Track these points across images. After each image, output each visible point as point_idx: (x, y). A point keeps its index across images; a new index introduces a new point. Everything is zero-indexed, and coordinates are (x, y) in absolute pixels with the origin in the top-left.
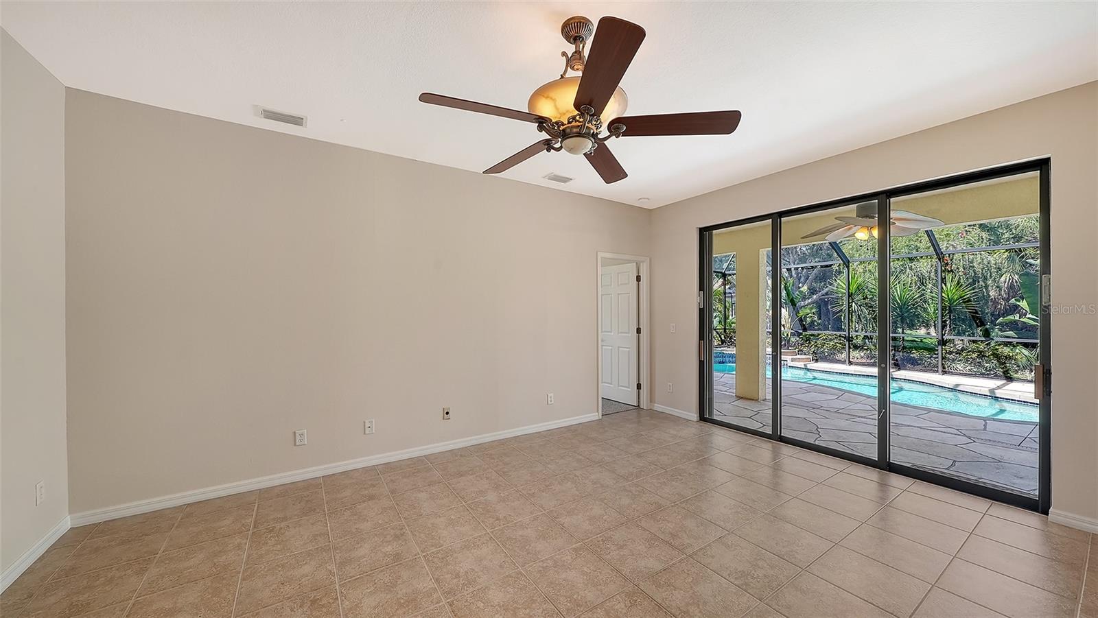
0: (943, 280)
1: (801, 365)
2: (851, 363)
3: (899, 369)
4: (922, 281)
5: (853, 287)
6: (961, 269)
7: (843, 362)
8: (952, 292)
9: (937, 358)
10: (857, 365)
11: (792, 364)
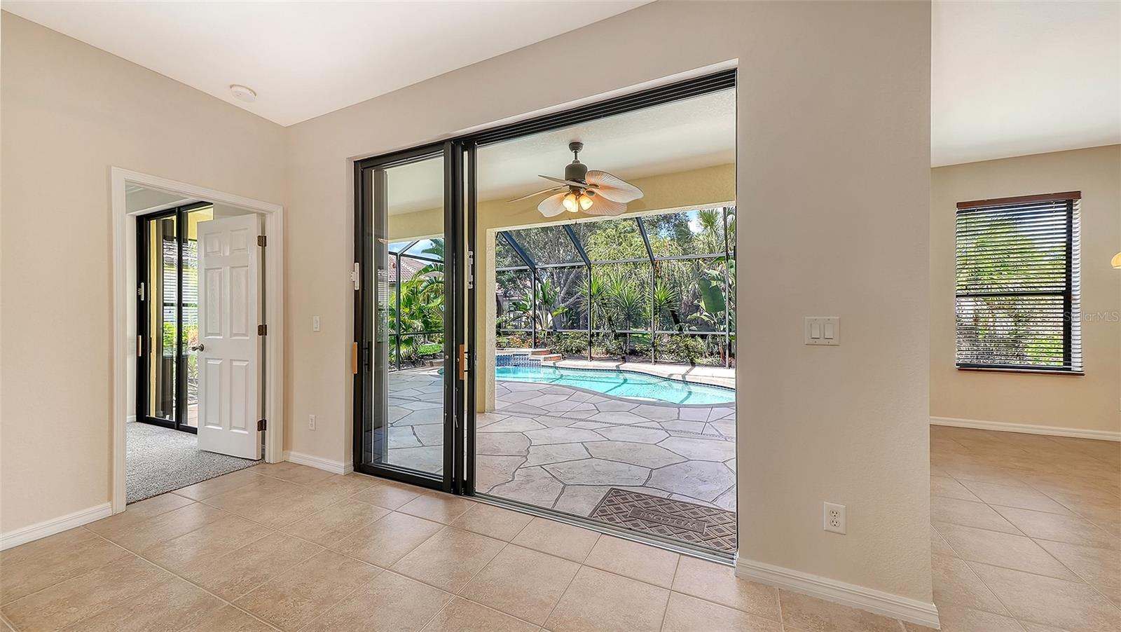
0: (656, 284)
1: (551, 363)
2: (592, 359)
3: (625, 362)
4: (642, 284)
5: (594, 290)
6: (667, 276)
7: (586, 358)
8: (661, 294)
9: (651, 350)
10: (596, 360)
11: (545, 363)
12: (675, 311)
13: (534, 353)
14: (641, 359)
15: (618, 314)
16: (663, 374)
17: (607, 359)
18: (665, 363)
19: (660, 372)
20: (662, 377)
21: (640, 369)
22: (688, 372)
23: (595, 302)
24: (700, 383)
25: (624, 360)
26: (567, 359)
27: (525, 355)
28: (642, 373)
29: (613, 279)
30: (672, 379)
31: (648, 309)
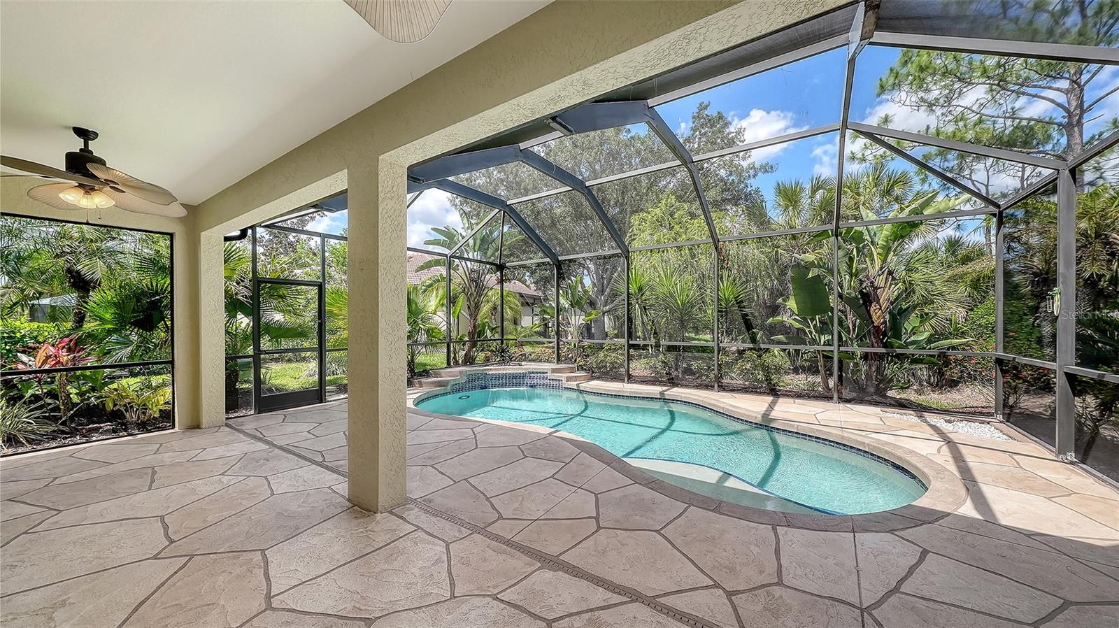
0: (720, 278)
1: (573, 384)
2: (629, 380)
3: (674, 387)
4: (702, 279)
5: (634, 289)
6: (736, 267)
7: (621, 380)
8: (727, 290)
9: (713, 370)
10: (636, 382)
11: (566, 384)
12: (747, 315)
13: (554, 371)
14: (699, 381)
15: (667, 320)
16: (732, 411)
17: (650, 381)
18: (734, 390)
19: (727, 407)
20: (730, 416)
21: (695, 399)
22: (771, 407)
23: (637, 303)
24: (796, 433)
25: (673, 382)
26: (598, 378)
27: (543, 373)
28: (699, 405)
29: (662, 272)
30: (746, 421)
31: (709, 312)
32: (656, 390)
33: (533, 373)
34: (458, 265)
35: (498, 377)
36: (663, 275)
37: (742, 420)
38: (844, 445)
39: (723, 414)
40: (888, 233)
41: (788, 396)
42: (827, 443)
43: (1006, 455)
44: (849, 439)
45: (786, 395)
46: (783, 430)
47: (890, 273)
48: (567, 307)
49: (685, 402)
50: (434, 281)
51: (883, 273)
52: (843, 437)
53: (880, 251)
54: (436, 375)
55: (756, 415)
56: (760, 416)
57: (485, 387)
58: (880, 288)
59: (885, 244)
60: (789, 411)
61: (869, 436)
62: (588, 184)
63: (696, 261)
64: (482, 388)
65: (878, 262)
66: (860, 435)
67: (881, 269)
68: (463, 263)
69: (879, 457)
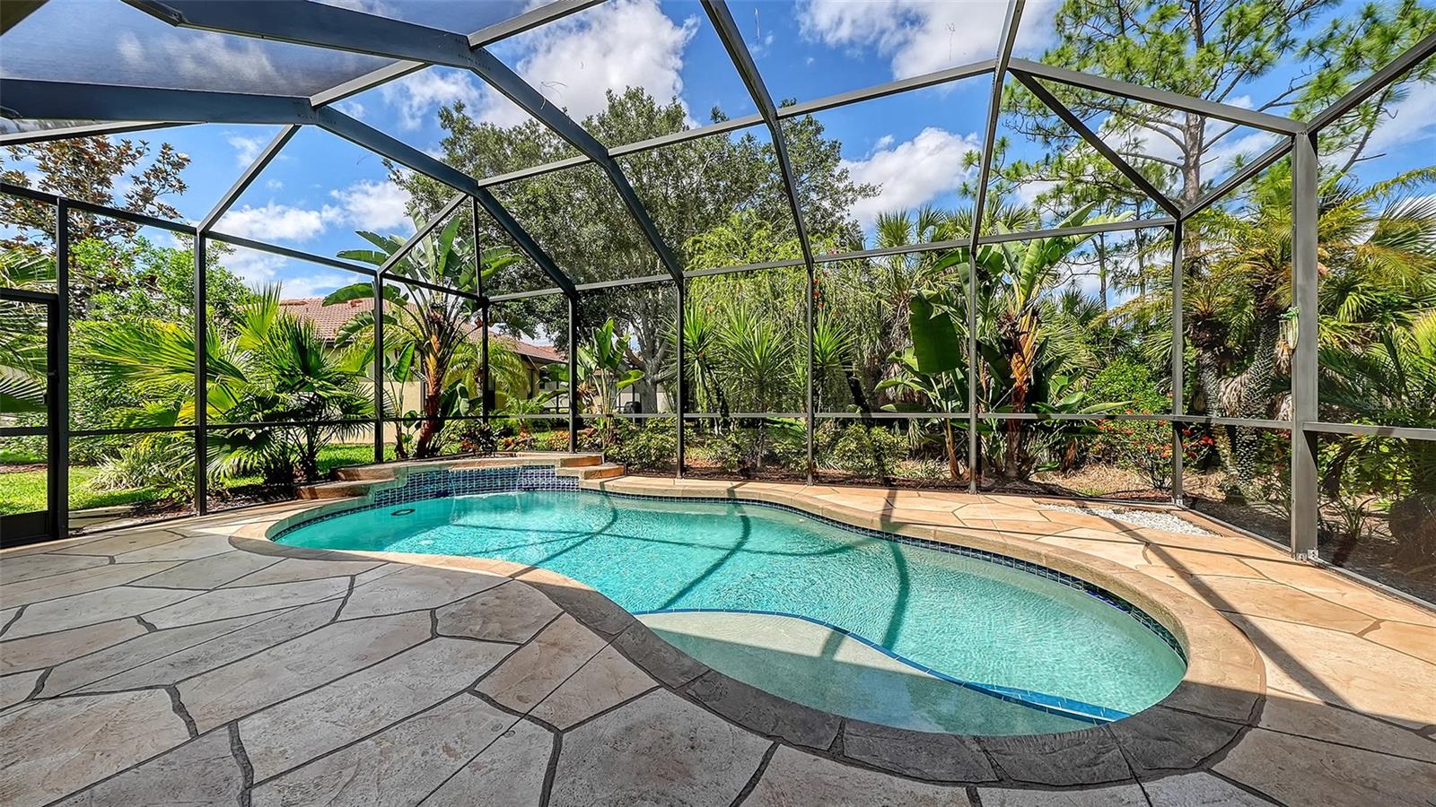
1: (594, 483)
2: (686, 474)
3: (749, 480)
7: (672, 473)
8: (824, 339)
9: (806, 453)
10: (694, 476)
11: (585, 483)
12: (850, 374)
13: (565, 463)
14: (785, 471)
15: (741, 382)
16: (835, 512)
17: (715, 474)
18: (834, 482)
19: (829, 507)
20: (833, 521)
21: (780, 497)
22: (890, 503)
23: (698, 358)
24: (933, 542)
25: (747, 474)
26: (637, 473)
27: (548, 467)
28: (786, 506)
29: (732, 315)
30: (857, 528)
31: (799, 371)
32: (721, 486)
33: (532, 468)
34: (406, 297)
35: (470, 477)
36: (734, 320)
37: (850, 526)
38: (1007, 558)
39: (822, 518)
40: (1031, 257)
41: (909, 487)
42: (980, 556)
43: (1232, 560)
44: (1015, 548)
45: (904, 485)
46: (914, 539)
47: (1035, 313)
48: (593, 367)
49: (765, 502)
50: (362, 321)
51: (1026, 312)
52: (1005, 546)
53: (1023, 281)
54: (350, 477)
55: (871, 517)
56: (877, 519)
57: (445, 494)
58: (1022, 333)
59: (1029, 272)
60: (914, 507)
61: (1039, 540)
62: (611, 152)
63: (780, 302)
64: (440, 494)
65: (1020, 298)
66: (1030, 541)
67: (1025, 306)
68: (416, 292)
69: (1063, 575)
